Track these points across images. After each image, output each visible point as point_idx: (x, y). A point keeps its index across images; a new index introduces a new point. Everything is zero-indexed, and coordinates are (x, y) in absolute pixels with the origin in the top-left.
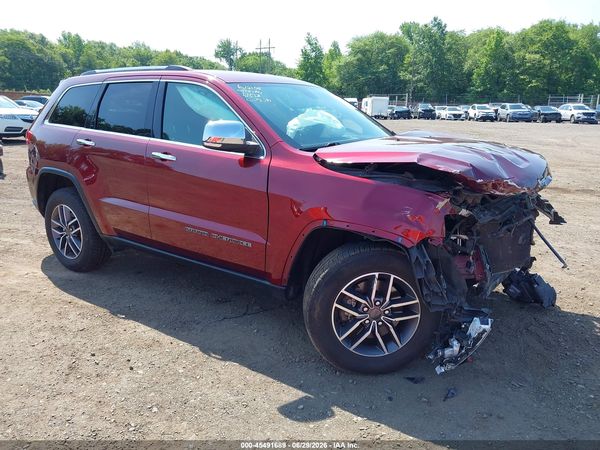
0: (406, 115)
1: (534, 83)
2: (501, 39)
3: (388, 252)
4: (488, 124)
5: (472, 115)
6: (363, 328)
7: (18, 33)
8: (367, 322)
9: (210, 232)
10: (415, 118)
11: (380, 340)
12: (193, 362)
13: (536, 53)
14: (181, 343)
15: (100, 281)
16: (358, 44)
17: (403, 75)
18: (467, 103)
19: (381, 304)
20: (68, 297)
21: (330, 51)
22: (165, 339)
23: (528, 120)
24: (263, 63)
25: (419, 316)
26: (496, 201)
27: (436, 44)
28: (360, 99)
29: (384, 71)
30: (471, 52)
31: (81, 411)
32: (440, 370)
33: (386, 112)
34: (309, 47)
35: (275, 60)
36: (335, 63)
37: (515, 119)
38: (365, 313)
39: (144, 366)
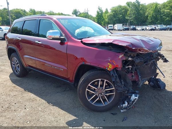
0: (128, 29)
1: (167, 19)
2: (157, 5)
3: (104, 72)
4: (153, 31)
5: (147, 29)
6: (96, 97)
7: (18, 9)
8: (98, 95)
9: (52, 66)
10: (130, 30)
11: (102, 101)
12: (45, 107)
13: (168, 9)
14: (43, 100)
15: (25, 80)
16: (113, 9)
17: (127, 18)
18: (146, 25)
19: (102, 89)
20: (14, 85)
21: (105, 11)
22: (38, 98)
23: (165, 30)
24: (86, 16)
25: (115, 93)
26: (142, 55)
27: (137, 8)
28: (114, 25)
29: (121, 17)
30: (148, 10)
31: (6, 122)
32: (122, 111)
33: (122, 28)
34: (99, 10)
35: (89, 14)
36: (107, 15)
37: (161, 30)
38: (97, 92)
39: (29, 107)
